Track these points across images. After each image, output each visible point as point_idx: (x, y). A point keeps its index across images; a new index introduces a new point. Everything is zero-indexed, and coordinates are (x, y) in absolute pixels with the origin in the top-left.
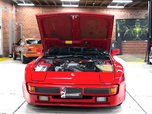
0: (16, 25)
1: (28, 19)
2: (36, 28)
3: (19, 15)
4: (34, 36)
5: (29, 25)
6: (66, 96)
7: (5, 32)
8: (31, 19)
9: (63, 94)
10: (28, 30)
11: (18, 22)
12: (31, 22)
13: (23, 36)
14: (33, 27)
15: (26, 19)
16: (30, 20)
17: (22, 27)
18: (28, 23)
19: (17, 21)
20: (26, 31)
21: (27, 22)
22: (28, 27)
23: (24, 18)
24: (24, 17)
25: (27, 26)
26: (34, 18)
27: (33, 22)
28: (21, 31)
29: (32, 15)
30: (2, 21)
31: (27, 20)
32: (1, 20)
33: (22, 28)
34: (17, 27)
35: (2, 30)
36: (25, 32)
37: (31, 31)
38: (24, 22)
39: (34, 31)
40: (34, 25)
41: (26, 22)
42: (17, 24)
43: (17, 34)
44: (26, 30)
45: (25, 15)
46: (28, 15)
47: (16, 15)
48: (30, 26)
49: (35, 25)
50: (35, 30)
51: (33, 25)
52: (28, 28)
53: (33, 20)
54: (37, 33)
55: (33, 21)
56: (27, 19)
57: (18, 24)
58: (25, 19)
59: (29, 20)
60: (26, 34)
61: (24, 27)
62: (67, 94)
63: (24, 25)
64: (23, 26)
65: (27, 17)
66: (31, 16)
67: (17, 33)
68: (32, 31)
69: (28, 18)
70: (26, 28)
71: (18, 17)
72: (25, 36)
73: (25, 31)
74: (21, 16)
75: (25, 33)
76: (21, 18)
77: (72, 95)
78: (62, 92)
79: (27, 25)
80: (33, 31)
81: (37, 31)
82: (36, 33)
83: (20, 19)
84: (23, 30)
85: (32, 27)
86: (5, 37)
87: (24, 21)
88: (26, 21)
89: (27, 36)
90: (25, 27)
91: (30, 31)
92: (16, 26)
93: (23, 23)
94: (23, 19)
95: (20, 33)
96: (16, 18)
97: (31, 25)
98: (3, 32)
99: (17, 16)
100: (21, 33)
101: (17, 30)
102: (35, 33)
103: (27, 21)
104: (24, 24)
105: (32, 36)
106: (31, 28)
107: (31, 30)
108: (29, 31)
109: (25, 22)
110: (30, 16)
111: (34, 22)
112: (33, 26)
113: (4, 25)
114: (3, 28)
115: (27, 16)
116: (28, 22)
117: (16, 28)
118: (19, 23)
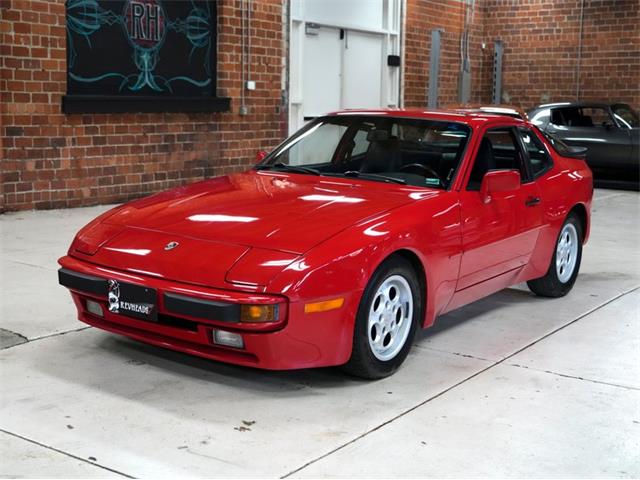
0: (483, 50)
1: (528, 26)
2: (559, 60)
3: (496, 9)
4: (545, 92)
5: (532, 50)
6: (120, 309)
7: (420, 78)
8: (542, 22)
9: (113, 301)
10: (525, 69)
11: (490, 37)
12: (539, 35)
13: (502, 93)
14: (547, 56)
15: (519, 26)
16: (537, 28)
17: (504, 57)
18: (527, 41)
19: (485, 34)
20: (517, 72)
21: (524, 38)
22: (526, 57)
23: (512, 21)
24: (514, 15)
25: (524, 53)
26: (551, 19)
27: (547, 37)
28: (498, 73)
29: (544, 7)
30: (408, 36)
31: (526, 29)
32: (404, 33)
33: (503, 64)
34: (484, 58)
35: (403, 70)
36: (511, 78)
37: (536, 75)
38: (511, 37)
39: (548, 74)
40: (550, 50)
41: (521, 35)
42: (484, 46)
43: (483, 87)
44: (515, 69)
45: (517, 9)
46: (528, 8)
47: (485, 10)
48: (535, 53)
49: (556, 50)
50: (553, 68)
51: (544, 50)
52: (526, 63)
53: (547, 28)
54: (559, 81)
55: (546, 31)
56: (523, 26)
57: (488, 46)
58: (515, 24)
59: (531, 29)
60: (515, 87)
61: (511, 57)
62: (122, 303)
63: (510, 51)
64: (507, 54)
65: (526, 17)
66: (541, 13)
67: (483, 81)
68: (539, 72)
69: (528, 20)
70: (516, 63)
71: (491, 18)
72: (510, 93)
73: (514, 75)
74: (503, 15)
75: (511, 81)
76: (501, 21)
77: (133, 307)
78: (111, 295)
79: (521, 50)
80: (542, 74)
81: (559, 74)
82: (554, 80)
83: (499, 24)
84: (503, 69)
85: (542, 59)
86: (417, 97)
87: (513, 33)
88: (518, 32)
89: (520, 93)
90: (516, 56)
91: (530, 75)
92: (481, 54)
93: (509, 39)
94: (507, 27)
95: (491, 82)
96: (485, 22)
97: (539, 50)
98: (407, 77)
99: (489, 16)
100: (498, 80)
101: (483, 70)
102: (551, 83)
103: (524, 32)
104: (511, 45)
105: (540, 93)
106: (538, 62)
107: (537, 69)
108: (528, 72)
109: (516, 36)
110: (535, 14)
111: (552, 38)
112: (547, 53)
113: (415, 51)
114: (407, 63)
115: (527, 12)
116: (527, 36)
117: (481, 61)
118: (493, 40)
